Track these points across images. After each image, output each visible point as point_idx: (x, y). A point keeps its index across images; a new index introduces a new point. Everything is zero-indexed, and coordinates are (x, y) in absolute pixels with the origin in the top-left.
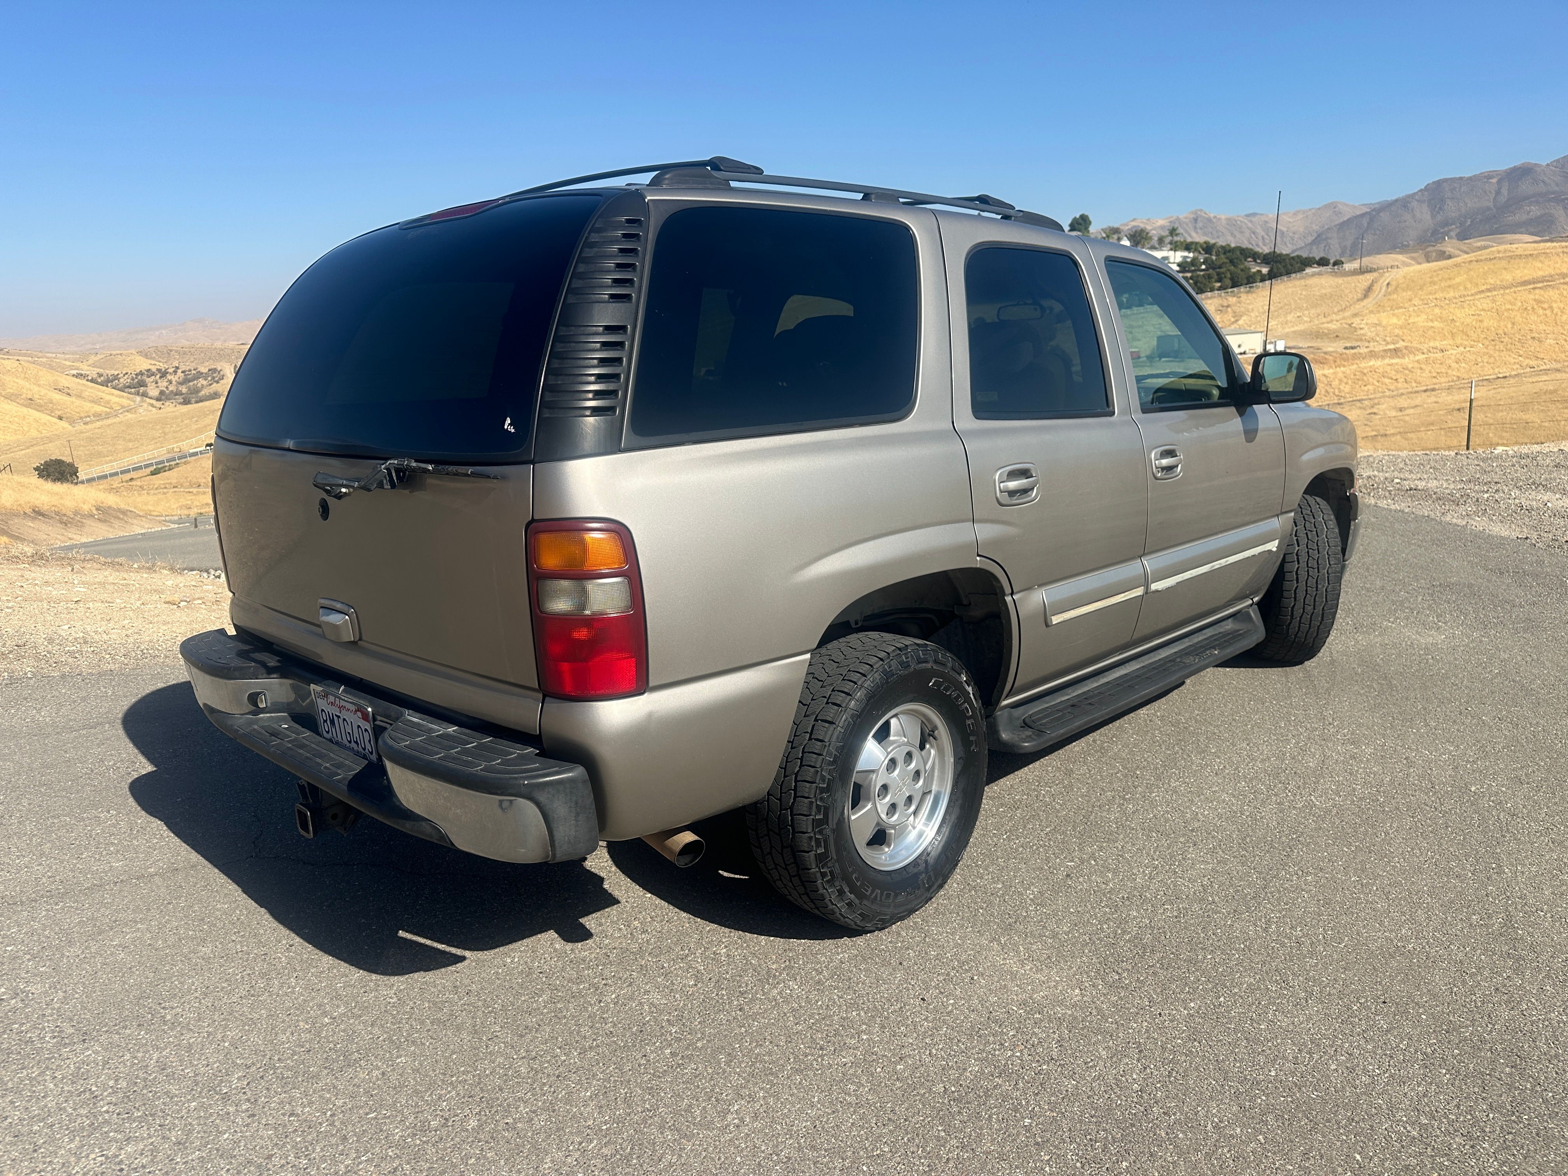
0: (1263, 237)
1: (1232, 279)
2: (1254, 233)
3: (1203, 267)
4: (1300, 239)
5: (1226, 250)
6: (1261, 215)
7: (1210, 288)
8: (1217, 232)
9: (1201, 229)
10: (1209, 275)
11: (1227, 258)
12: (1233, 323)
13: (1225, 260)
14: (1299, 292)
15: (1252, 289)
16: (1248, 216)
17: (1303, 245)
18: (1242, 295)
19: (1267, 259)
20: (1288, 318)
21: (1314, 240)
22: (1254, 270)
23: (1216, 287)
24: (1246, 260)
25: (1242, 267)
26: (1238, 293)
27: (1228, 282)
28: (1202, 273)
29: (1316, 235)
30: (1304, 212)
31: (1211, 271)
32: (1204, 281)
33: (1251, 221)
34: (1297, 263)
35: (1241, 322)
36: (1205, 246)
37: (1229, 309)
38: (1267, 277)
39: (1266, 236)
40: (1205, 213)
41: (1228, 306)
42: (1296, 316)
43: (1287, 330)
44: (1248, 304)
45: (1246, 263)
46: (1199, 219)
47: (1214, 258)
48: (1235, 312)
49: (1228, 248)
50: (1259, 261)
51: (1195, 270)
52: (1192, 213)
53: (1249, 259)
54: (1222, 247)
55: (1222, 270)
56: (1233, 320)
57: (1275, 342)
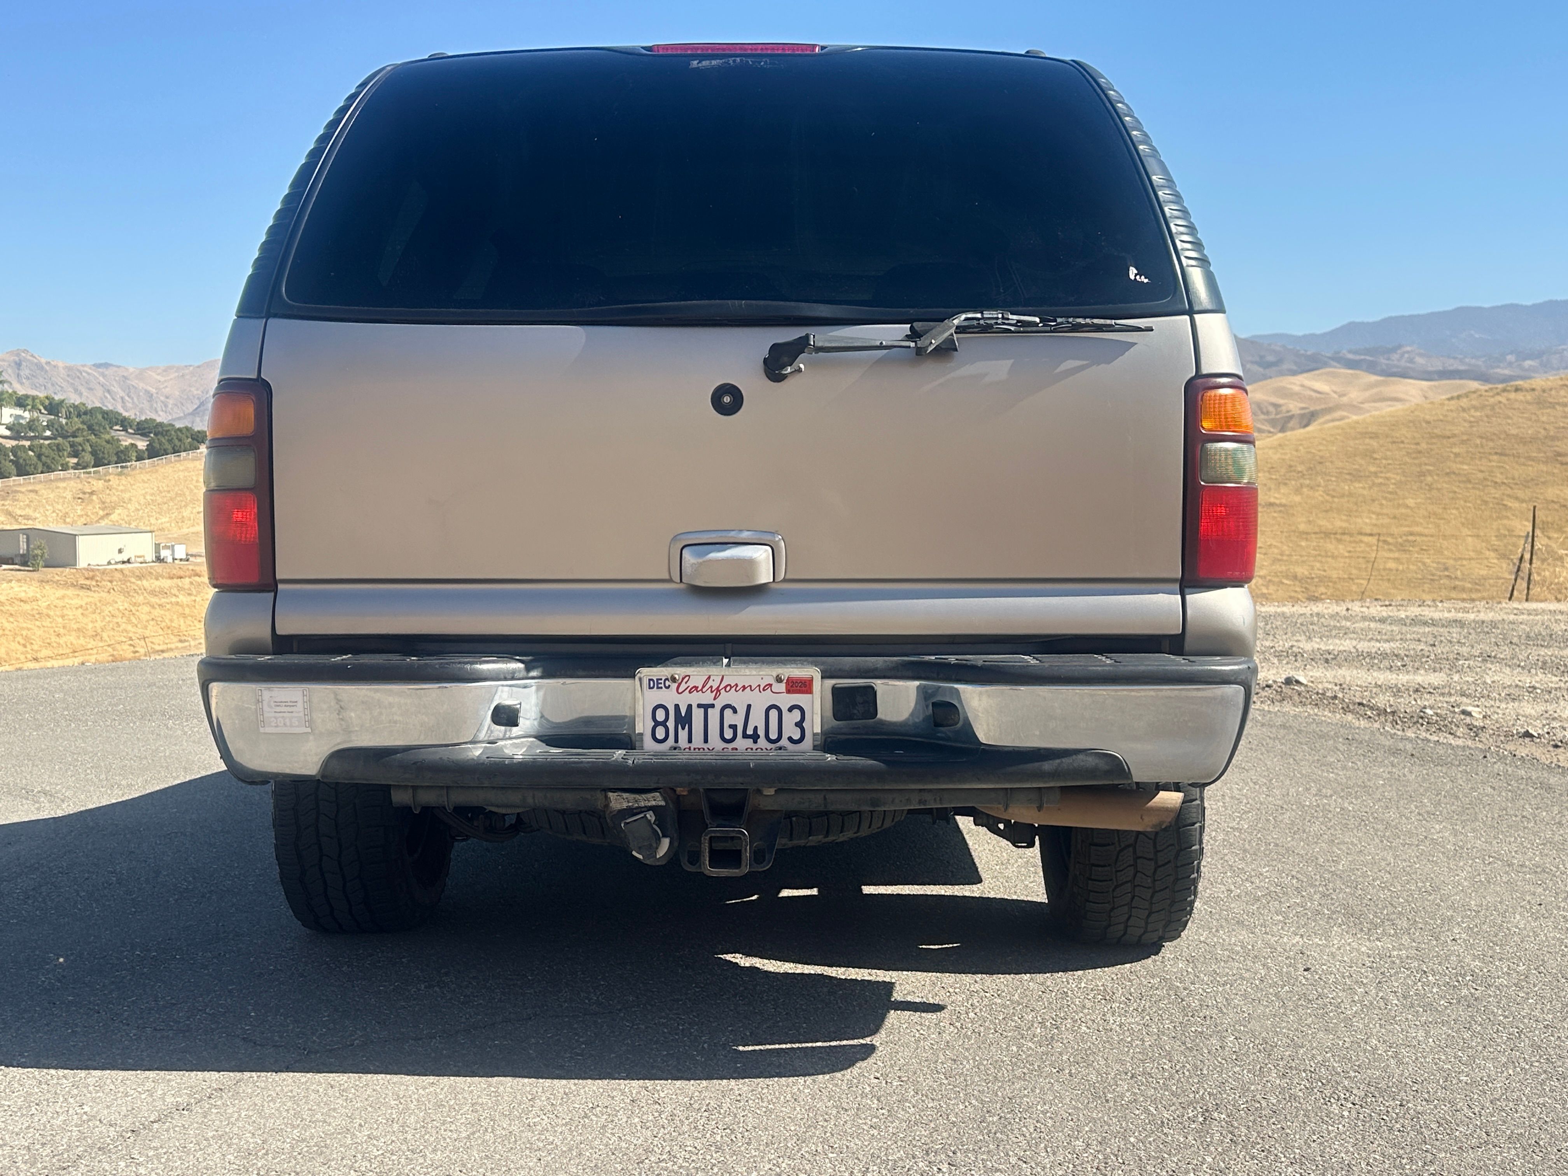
0: (122, 398)
1: (94, 453)
2: (109, 391)
3: (48, 433)
4: (176, 405)
5: (81, 412)
6: (118, 367)
7: (62, 465)
8: (53, 385)
9: (28, 378)
10: (58, 445)
11: (83, 423)
12: (102, 518)
13: (81, 426)
14: (195, 478)
15: (125, 471)
16: (98, 366)
17: (182, 415)
18: (111, 477)
19: (142, 429)
20: (185, 514)
21: (196, 409)
22: (124, 443)
23: (71, 465)
24: (111, 428)
25: (107, 437)
26: (105, 475)
27: (88, 457)
28: (47, 442)
29: (198, 403)
30: (178, 369)
31: (60, 440)
32: (52, 454)
33: (104, 376)
34: (187, 437)
35: (114, 517)
36: (47, 402)
37: (94, 497)
38: (146, 455)
39: (127, 398)
40: (32, 356)
41: (92, 493)
42: (195, 511)
43: (185, 531)
44: (122, 491)
45: (113, 433)
46: (24, 363)
47: (64, 421)
48: (104, 503)
49: (83, 409)
50: (130, 431)
51: (35, 437)
52: (11, 353)
53: (117, 427)
54: (75, 407)
55: (79, 440)
56: (101, 513)
57: (173, 546)
